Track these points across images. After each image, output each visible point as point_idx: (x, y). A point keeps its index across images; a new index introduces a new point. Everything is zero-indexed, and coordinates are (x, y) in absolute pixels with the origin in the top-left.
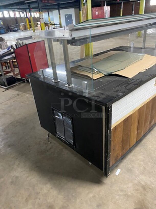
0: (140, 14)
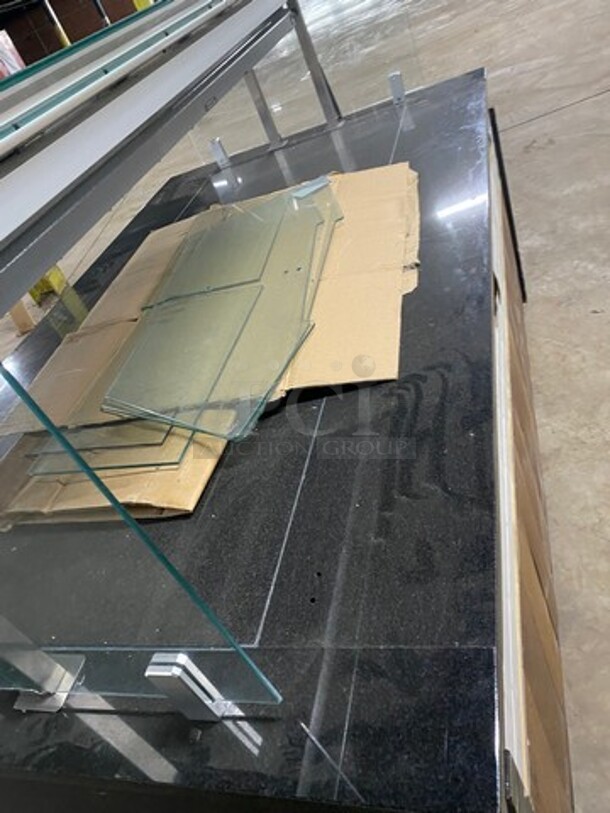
0: (140, 9)
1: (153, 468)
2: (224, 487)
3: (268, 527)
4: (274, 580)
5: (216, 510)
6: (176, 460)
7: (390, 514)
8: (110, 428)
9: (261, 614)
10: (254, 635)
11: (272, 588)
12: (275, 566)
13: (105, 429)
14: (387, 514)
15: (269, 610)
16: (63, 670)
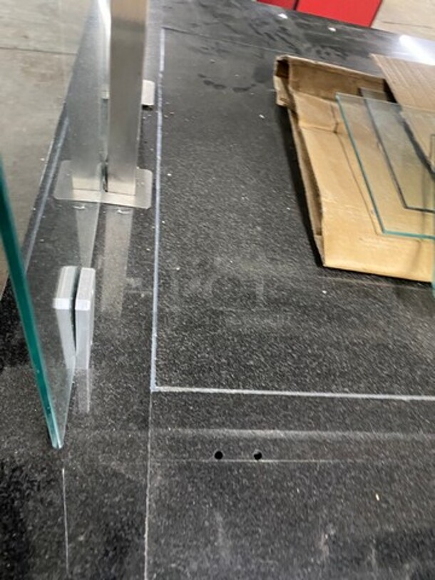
1: (371, 208)
2: (367, 295)
3: (320, 365)
4: (246, 392)
5: (333, 294)
6: (386, 229)
7: (374, 562)
8: (413, 151)
9: (197, 384)
10: (169, 383)
11: (234, 391)
12: (264, 388)
13: (410, 146)
14: (373, 557)
15: (203, 394)
16: (133, 192)
